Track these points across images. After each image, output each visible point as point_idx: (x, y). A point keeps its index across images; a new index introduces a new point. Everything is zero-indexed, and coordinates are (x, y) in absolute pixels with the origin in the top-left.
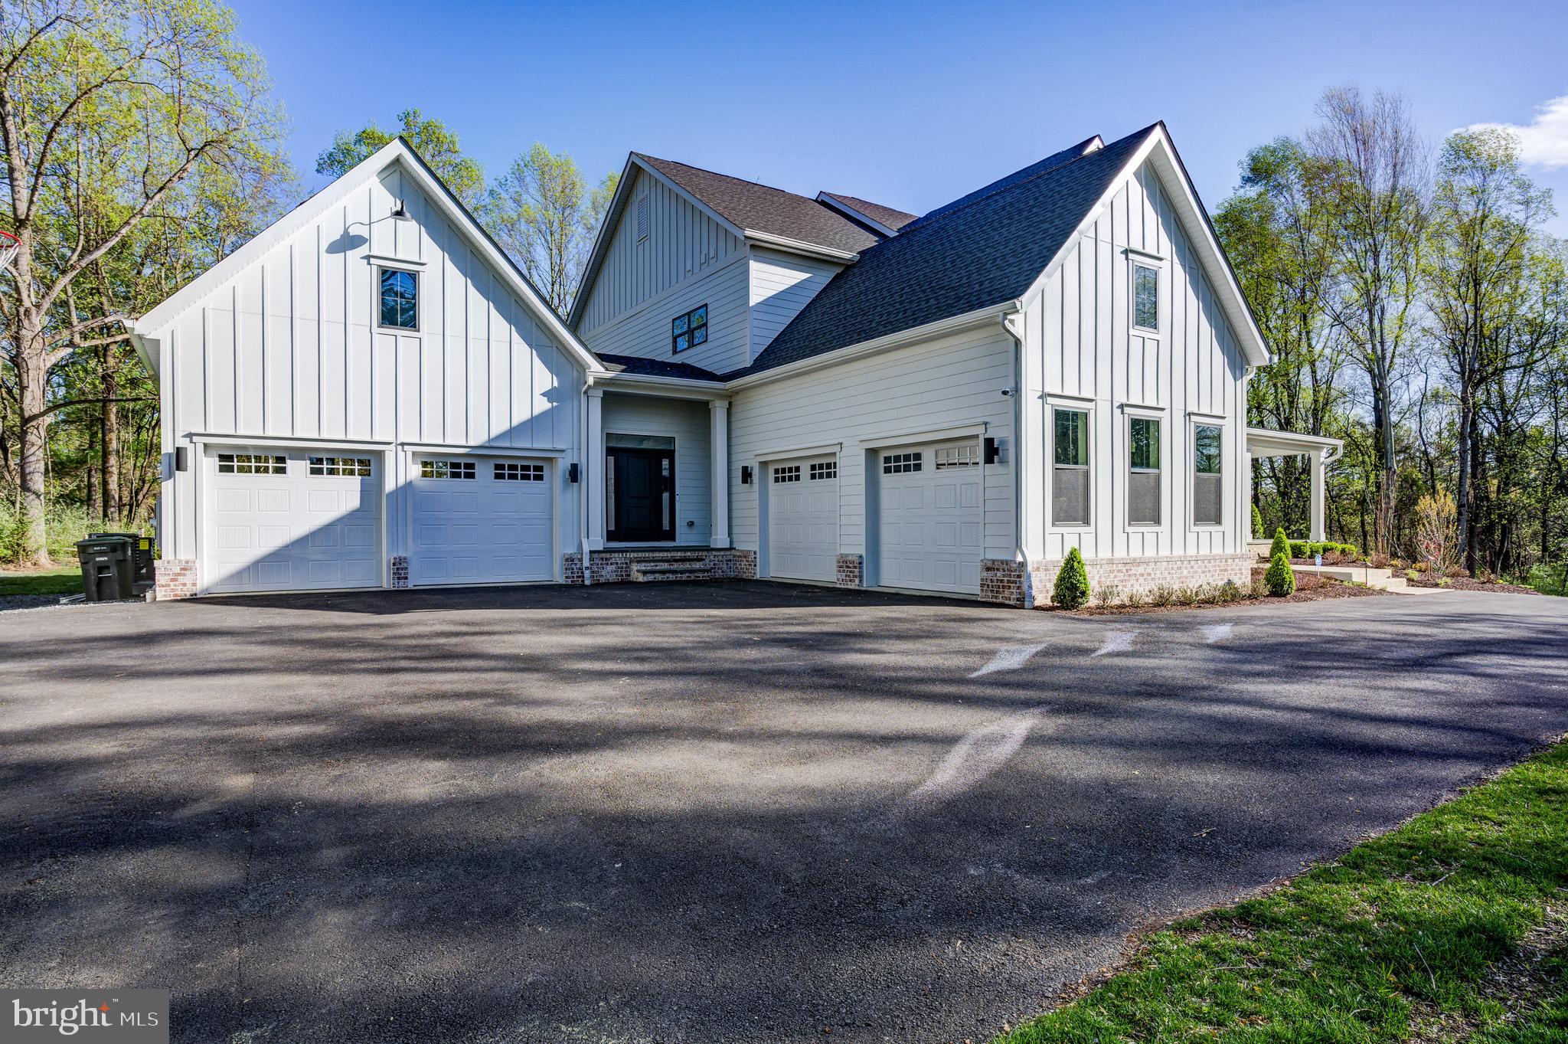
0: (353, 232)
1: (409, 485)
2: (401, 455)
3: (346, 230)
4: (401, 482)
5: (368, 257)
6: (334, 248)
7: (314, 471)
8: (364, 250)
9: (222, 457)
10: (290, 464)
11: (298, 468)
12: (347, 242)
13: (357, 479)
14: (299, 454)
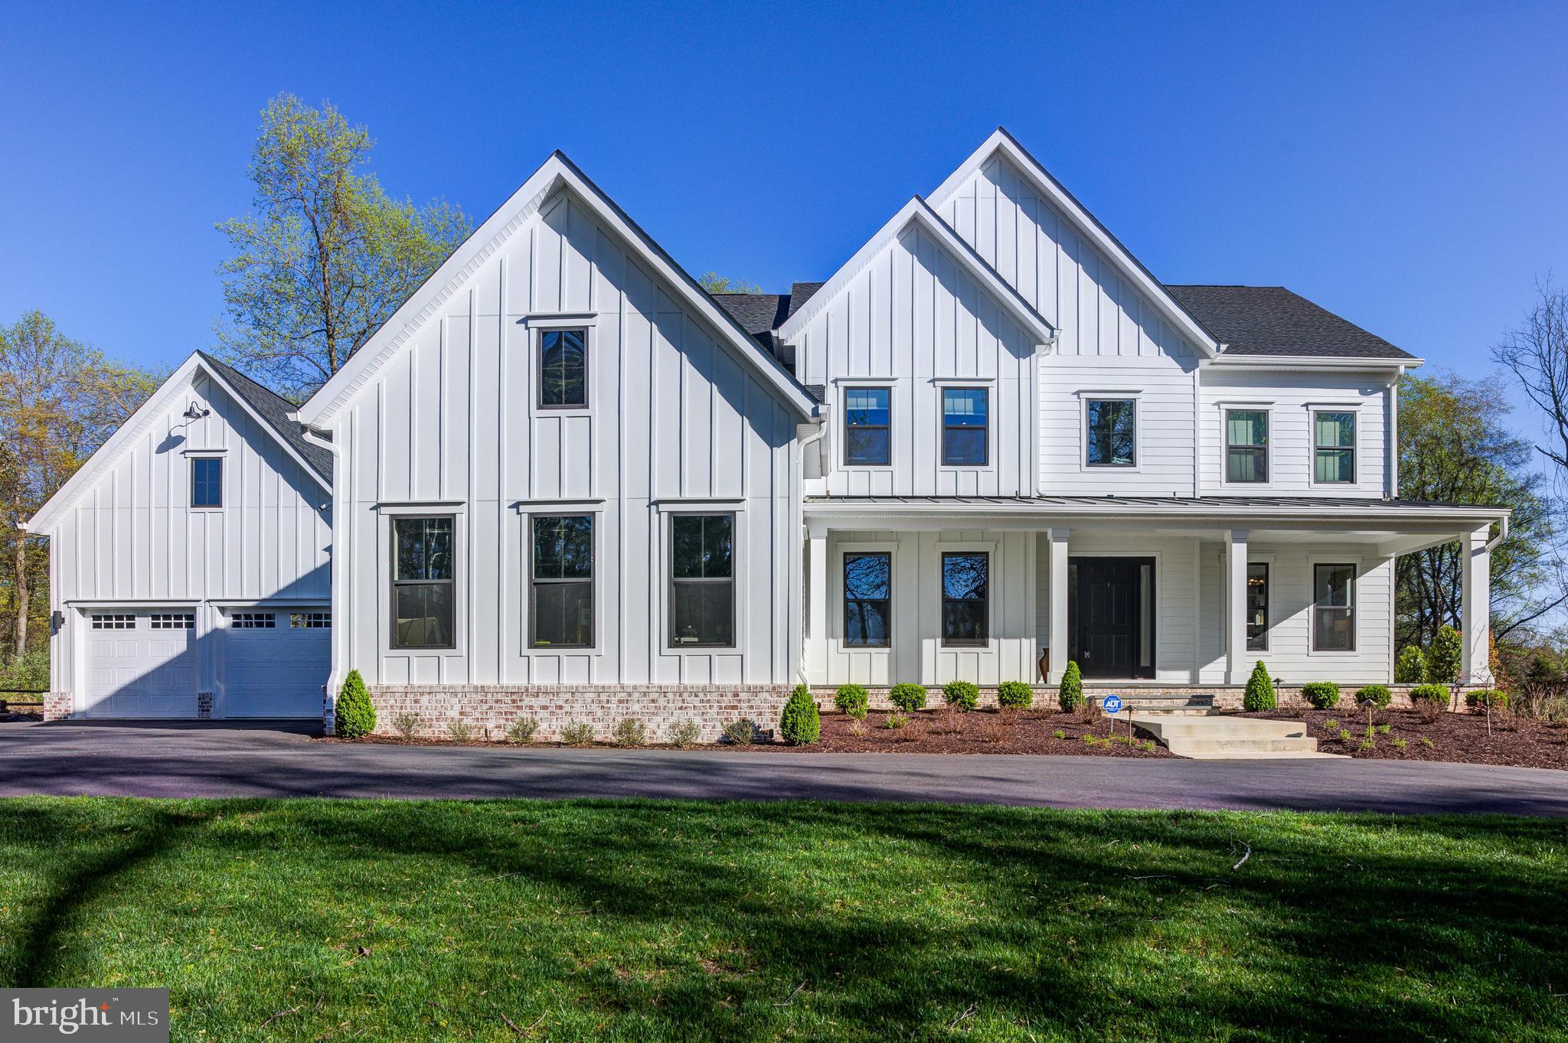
0: (173, 434)
1: (216, 631)
2: (209, 609)
3: (169, 433)
4: (209, 629)
5: (184, 453)
6: (163, 448)
7: (155, 626)
8: (181, 447)
9: (95, 618)
10: (138, 620)
11: (143, 623)
12: (172, 442)
13: (184, 631)
14: (143, 612)
